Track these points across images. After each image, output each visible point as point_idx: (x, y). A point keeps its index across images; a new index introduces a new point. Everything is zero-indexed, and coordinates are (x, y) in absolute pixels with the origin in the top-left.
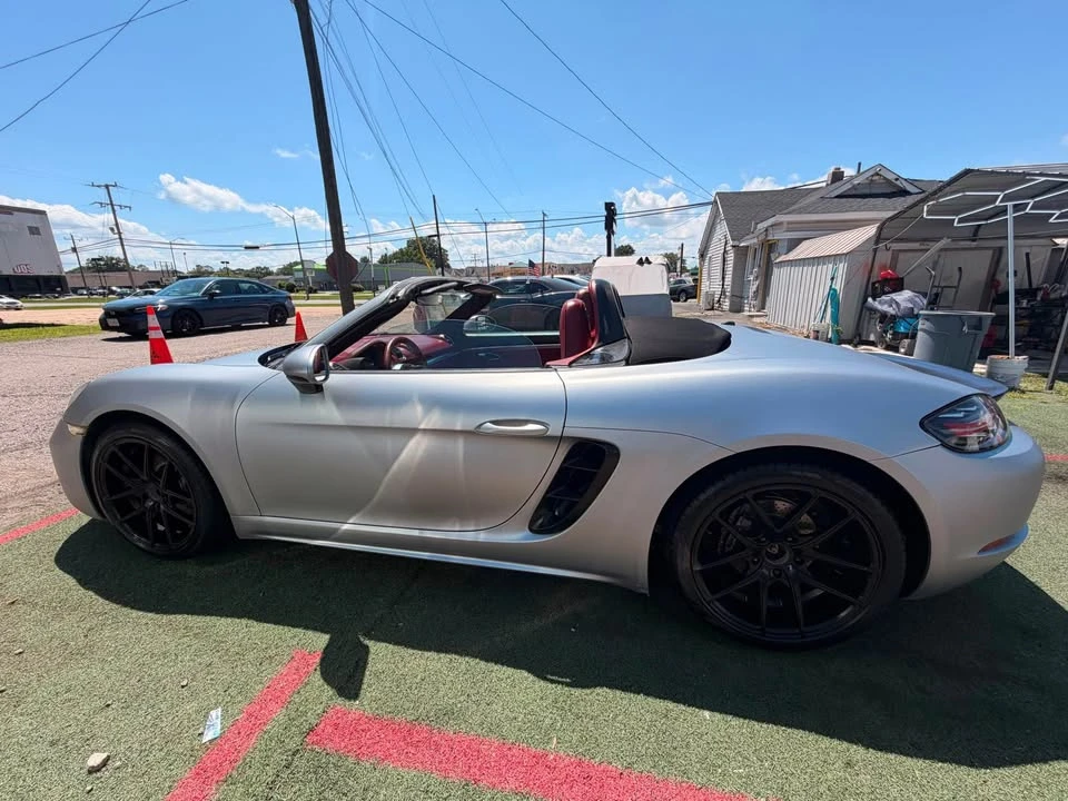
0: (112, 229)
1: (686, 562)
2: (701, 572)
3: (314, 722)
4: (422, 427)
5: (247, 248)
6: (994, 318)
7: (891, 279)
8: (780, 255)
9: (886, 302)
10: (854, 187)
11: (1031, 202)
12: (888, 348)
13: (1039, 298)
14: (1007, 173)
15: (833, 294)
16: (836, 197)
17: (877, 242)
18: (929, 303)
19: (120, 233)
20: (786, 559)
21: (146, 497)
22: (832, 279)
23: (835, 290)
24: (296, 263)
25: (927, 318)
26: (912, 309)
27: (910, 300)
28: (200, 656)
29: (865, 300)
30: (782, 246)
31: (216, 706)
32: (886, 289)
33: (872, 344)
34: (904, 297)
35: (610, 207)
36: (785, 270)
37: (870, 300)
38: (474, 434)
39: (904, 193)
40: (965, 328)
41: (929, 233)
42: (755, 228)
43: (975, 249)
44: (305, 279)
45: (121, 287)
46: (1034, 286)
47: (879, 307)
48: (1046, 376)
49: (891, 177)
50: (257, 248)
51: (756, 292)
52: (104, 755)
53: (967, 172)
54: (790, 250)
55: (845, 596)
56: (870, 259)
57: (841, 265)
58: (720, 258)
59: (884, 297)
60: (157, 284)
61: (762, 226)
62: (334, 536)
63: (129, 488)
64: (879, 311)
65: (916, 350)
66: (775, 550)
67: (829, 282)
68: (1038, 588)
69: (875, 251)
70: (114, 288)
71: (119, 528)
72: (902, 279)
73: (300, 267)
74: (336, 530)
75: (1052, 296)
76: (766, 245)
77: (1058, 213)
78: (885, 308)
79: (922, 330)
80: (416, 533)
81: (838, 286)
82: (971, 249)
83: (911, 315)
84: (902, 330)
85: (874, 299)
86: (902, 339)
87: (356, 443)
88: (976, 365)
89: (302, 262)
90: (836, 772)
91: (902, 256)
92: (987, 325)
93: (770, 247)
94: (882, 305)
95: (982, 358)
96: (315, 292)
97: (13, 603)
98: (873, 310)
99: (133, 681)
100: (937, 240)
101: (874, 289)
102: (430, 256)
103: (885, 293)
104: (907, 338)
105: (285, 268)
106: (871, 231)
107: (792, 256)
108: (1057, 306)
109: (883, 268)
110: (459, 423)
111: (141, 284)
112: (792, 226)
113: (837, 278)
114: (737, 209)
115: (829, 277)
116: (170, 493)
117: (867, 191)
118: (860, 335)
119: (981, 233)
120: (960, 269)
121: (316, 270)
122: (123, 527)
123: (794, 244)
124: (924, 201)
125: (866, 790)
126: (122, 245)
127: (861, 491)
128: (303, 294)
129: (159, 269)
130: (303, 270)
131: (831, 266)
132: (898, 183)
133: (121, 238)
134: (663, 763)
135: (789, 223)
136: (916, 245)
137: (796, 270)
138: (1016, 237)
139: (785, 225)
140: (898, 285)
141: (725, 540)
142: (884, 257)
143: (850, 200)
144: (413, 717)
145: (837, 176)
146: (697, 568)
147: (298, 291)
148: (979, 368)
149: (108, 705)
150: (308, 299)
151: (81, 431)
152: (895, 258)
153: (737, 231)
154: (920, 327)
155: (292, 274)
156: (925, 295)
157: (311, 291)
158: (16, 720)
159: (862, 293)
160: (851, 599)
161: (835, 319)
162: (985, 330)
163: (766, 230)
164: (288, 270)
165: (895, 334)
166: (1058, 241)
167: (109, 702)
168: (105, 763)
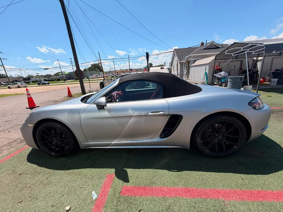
0: (1, 66)
1: (199, 140)
2: (202, 142)
3: (121, 190)
4: (134, 115)
5: (45, 69)
6: (244, 77)
7: (219, 69)
8: (191, 64)
9: (218, 75)
10: (207, 47)
11: (248, 49)
12: (220, 86)
13: (251, 72)
14: (244, 43)
15: (206, 74)
16: (204, 49)
17: (215, 60)
18: (229, 74)
19: (4, 67)
20: (220, 137)
21: (53, 141)
22: (205, 70)
23: (206, 72)
24: (59, 73)
25: (230, 78)
26: (225, 76)
27: (224, 74)
28: (82, 180)
29: (214, 74)
30: (192, 62)
31: (93, 190)
32: (218, 71)
33: (216, 85)
34: (222, 73)
35: (147, 54)
36: (193, 68)
37: (215, 74)
38: (147, 116)
39: (219, 48)
40: (239, 80)
41: (227, 58)
42: (185, 57)
43: (237, 61)
44: (63, 77)
45: (4, 83)
46: (250, 69)
47: (217, 76)
48: (256, 90)
49: (215, 44)
50: (48, 69)
51: (186, 74)
52: (69, 207)
53: (235, 43)
54: (194, 63)
55: (234, 144)
56: (214, 65)
57: (207, 66)
58: (176, 66)
59: (218, 74)
60: (17, 81)
61: (186, 57)
62: (111, 145)
63: (48, 139)
64: (217, 77)
65: (228, 86)
66: (218, 135)
67: (204, 71)
68: (268, 137)
69: (215, 62)
70: (2, 83)
71: (45, 150)
72: (222, 69)
73: (61, 73)
74: (111, 143)
75: (254, 71)
76: (188, 62)
77: (254, 52)
78: (218, 76)
79: (229, 81)
80: (131, 142)
81: (207, 71)
82: (235, 61)
83: (224, 77)
84: (223, 81)
85: (216, 74)
86: (223, 83)
87: (114, 121)
88: (241, 88)
89: (61, 72)
90: (240, 181)
91: (221, 64)
92: (243, 79)
93: (189, 62)
94: (217, 75)
95: (242, 86)
96: (66, 80)
97: (20, 174)
98: (216, 77)
99: (67, 188)
100: (229, 59)
101: (215, 72)
102: (98, 68)
103: (218, 73)
104: (224, 83)
105: (56, 74)
106: (213, 58)
107: (195, 64)
108: (255, 73)
109: (217, 66)
110: (143, 113)
111: (11, 81)
112: (194, 57)
113: (206, 69)
114: (179, 53)
115: (205, 69)
116: (60, 139)
117: (210, 48)
118: (213, 83)
119: (238, 57)
120: (235, 66)
121: (66, 74)
122: (46, 150)
123: (195, 61)
124: (225, 50)
125: (247, 183)
126: (5, 70)
127: (237, 120)
128: (62, 81)
129: (17, 76)
130: (62, 74)
131: (205, 66)
132: (217, 45)
133: (4, 68)
134: (205, 185)
135: (193, 56)
136: (224, 61)
137: (196, 68)
138: (247, 58)
139: (192, 57)
140: (221, 70)
141: (206, 135)
142: (217, 64)
143: (207, 50)
144: (144, 185)
145: (202, 44)
146: (201, 142)
147: (61, 80)
148: (242, 89)
149: (63, 195)
150: (64, 83)
151: (33, 125)
152: (219, 64)
153: (180, 58)
154: (228, 80)
155: (58, 76)
156: (227, 72)
157: (65, 80)
158: (39, 203)
159: (213, 73)
160: (235, 144)
161: (207, 79)
162: (243, 80)
163: (187, 58)
164: (57, 74)
165: (221, 82)
166: (254, 58)
167: (63, 194)
168: (70, 209)
